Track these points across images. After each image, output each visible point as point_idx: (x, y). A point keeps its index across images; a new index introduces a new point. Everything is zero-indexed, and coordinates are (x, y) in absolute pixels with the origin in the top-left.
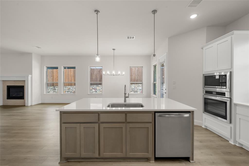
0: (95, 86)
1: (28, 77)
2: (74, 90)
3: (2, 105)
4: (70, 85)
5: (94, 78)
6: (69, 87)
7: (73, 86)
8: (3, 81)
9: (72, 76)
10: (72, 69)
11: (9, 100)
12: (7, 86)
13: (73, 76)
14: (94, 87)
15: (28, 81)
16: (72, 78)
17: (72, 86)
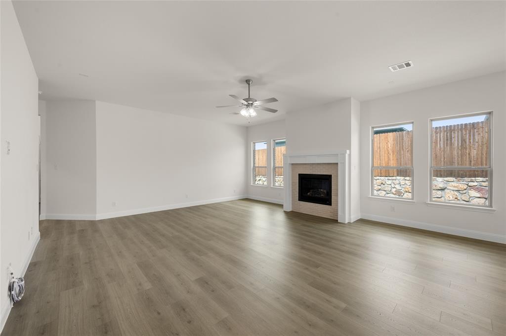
0: (481, 179)
1: (344, 155)
2: (398, 187)
3: (291, 210)
4: (383, 174)
5: (474, 153)
6: (382, 178)
7: (394, 178)
8: (292, 164)
9: (391, 152)
10: (391, 134)
11: (302, 203)
12: (300, 175)
13: (393, 152)
14: (475, 184)
15: (344, 163)
16: (391, 157)
17: (390, 178)
